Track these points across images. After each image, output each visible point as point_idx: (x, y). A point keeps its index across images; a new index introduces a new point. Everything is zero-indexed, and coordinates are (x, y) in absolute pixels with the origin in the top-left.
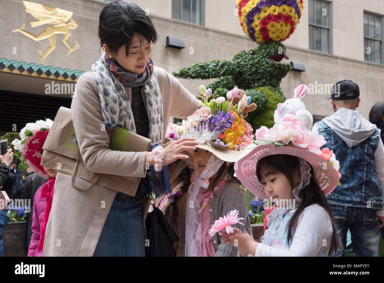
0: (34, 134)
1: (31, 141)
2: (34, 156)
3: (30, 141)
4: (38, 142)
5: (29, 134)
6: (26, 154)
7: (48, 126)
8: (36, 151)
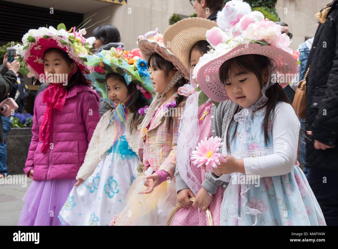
0: (37, 41)
1: (34, 47)
2: (35, 61)
3: (32, 47)
4: (40, 49)
5: (32, 40)
6: (28, 60)
7: (51, 33)
8: (37, 57)
